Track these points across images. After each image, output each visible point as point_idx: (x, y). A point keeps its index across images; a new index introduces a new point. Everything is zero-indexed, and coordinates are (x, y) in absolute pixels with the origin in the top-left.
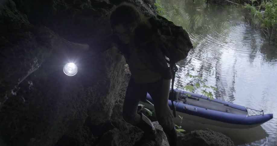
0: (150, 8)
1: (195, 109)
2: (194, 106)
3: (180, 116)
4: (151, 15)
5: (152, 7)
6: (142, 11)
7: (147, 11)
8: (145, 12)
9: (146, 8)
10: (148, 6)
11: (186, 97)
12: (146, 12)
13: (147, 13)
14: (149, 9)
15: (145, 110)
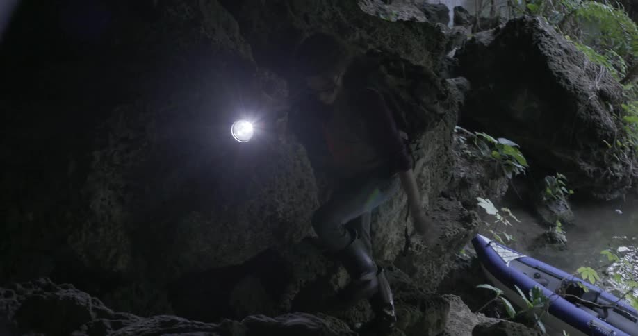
0: (611, 113)
1: (612, 332)
2: (611, 327)
3: (564, 332)
4: (606, 126)
5: (614, 111)
6: (587, 113)
7: (600, 116)
8: (592, 117)
9: (599, 109)
10: (607, 107)
11: (609, 308)
12: (597, 117)
13: (598, 121)
14: (607, 113)
15: (503, 302)
